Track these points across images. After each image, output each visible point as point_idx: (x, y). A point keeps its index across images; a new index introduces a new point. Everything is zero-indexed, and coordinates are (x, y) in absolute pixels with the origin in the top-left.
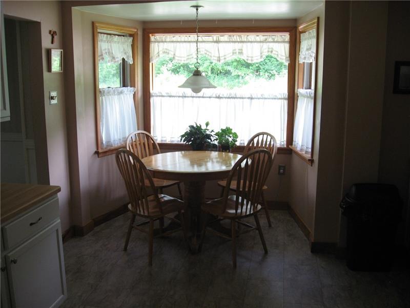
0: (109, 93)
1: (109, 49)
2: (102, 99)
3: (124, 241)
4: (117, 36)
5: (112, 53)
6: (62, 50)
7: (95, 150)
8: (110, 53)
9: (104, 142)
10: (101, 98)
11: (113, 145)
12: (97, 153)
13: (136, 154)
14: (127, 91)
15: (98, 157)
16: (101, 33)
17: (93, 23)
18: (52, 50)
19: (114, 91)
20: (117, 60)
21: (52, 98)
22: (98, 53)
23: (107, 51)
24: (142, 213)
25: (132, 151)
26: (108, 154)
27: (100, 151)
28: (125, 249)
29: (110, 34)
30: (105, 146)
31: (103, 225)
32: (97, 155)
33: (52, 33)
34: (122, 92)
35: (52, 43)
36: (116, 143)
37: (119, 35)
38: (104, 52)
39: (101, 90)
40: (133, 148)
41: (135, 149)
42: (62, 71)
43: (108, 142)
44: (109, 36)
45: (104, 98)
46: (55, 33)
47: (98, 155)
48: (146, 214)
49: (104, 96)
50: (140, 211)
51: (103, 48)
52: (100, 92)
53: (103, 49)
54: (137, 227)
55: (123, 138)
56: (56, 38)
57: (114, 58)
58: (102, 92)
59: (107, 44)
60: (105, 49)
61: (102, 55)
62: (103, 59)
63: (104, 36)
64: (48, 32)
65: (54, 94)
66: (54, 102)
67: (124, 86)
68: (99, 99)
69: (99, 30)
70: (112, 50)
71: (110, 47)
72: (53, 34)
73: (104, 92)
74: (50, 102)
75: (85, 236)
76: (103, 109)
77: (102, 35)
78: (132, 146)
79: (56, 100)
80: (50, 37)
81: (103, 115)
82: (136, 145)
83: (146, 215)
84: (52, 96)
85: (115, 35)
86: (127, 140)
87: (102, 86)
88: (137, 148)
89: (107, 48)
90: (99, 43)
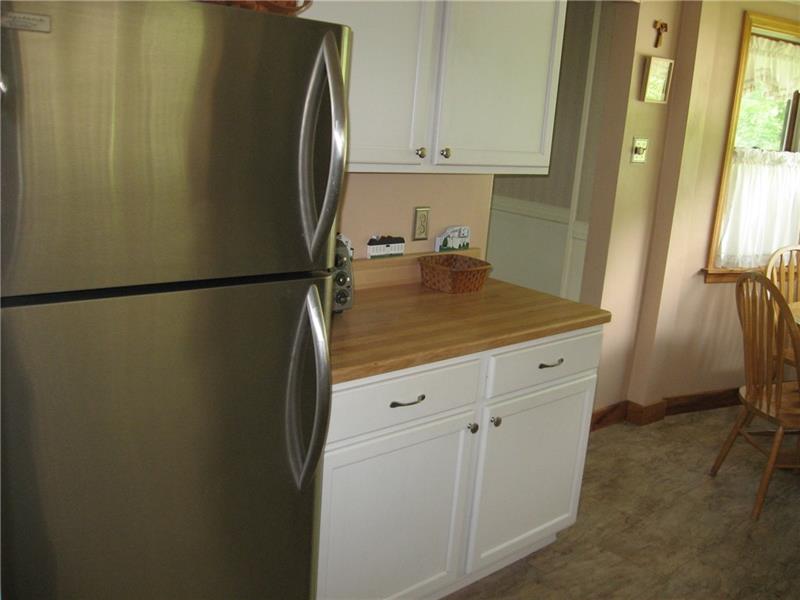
0: (752, 157)
1: (769, 69)
2: (736, 169)
3: (714, 455)
4: (791, 45)
5: (775, 79)
6: (672, 62)
7: (701, 265)
8: (770, 78)
9: (723, 256)
10: (733, 166)
11: (740, 265)
12: (704, 272)
13: (784, 293)
14: (793, 160)
15: (705, 282)
16: (758, 35)
17: (745, 14)
18: (653, 59)
19: (764, 156)
20: (782, 93)
21: (637, 151)
22: (746, 75)
23: (764, 72)
24: (764, 410)
25: (776, 283)
26: (725, 279)
27: (711, 270)
28: (714, 473)
29: (777, 40)
30: (722, 264)
31: (683, 415)
32: (702, 277)
33: (658, 26)
34: (780, 162)
35: (656, 45)
36: (748, 260)
37: (795, 43)
38: (757, 74)
39: (737, 150)
40: (779, 280)
41: (784, 283)
42: (666, 102)
43: (731, 257)
44: (774, 42)
45: (740, 167)
46: (664, 26)
47: (706, 278)
48: (773, 414)
49: (741, 162)
50: (761, 406)
51: (757, 67)
52: (735, 153)
53: (755, 68)
54: (749, 437)
55: (764, 255)
56: (665, 36)
57: (776, 89)
58: (739, 154)
59: (766, 59)
60: (762, 69)
61: (752, 80)
62: (752, 87)
63: (763, 42)
64: (651, 24)
65: (641, 143)
66: (640, 158)
67: (789, 148)
68: (730, 167)
69: (754, 30)
70: (775, 72)
71: (771, 67)
72: (660, 28)
73: (743, 154)
74: (632, 157)
75: (644, 427)
76: (734, 187)
77: (760, 39)
78: (779, 274)
79: (644, 155)
80: (654, 33)
81: (731, 199)
82: (787, 274)
83: (771, 414)
84: (638, 146)
85: (787, 42)
86: (770, 260)
87: (739, 141)
88: (787, 280)
89: (765, 67)
90: (750, 55)
